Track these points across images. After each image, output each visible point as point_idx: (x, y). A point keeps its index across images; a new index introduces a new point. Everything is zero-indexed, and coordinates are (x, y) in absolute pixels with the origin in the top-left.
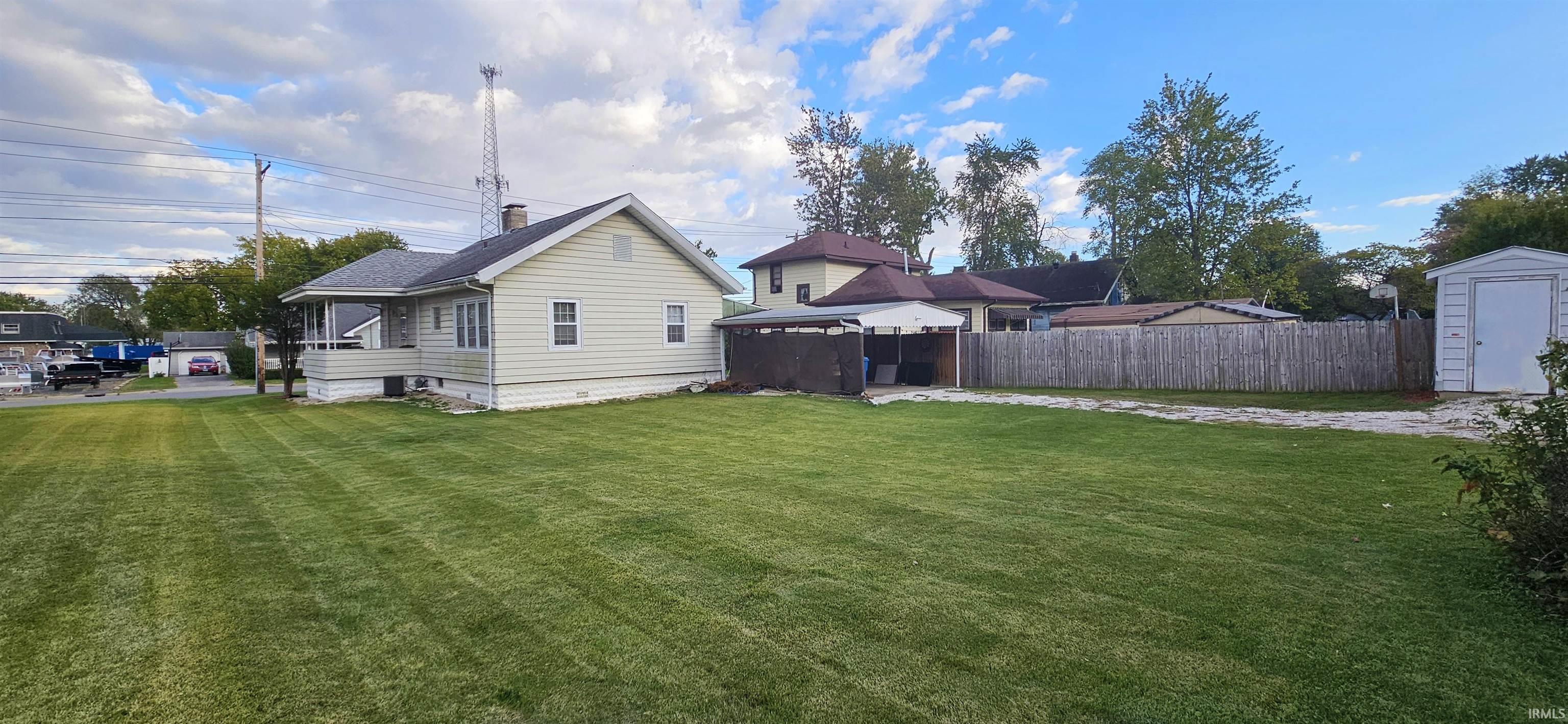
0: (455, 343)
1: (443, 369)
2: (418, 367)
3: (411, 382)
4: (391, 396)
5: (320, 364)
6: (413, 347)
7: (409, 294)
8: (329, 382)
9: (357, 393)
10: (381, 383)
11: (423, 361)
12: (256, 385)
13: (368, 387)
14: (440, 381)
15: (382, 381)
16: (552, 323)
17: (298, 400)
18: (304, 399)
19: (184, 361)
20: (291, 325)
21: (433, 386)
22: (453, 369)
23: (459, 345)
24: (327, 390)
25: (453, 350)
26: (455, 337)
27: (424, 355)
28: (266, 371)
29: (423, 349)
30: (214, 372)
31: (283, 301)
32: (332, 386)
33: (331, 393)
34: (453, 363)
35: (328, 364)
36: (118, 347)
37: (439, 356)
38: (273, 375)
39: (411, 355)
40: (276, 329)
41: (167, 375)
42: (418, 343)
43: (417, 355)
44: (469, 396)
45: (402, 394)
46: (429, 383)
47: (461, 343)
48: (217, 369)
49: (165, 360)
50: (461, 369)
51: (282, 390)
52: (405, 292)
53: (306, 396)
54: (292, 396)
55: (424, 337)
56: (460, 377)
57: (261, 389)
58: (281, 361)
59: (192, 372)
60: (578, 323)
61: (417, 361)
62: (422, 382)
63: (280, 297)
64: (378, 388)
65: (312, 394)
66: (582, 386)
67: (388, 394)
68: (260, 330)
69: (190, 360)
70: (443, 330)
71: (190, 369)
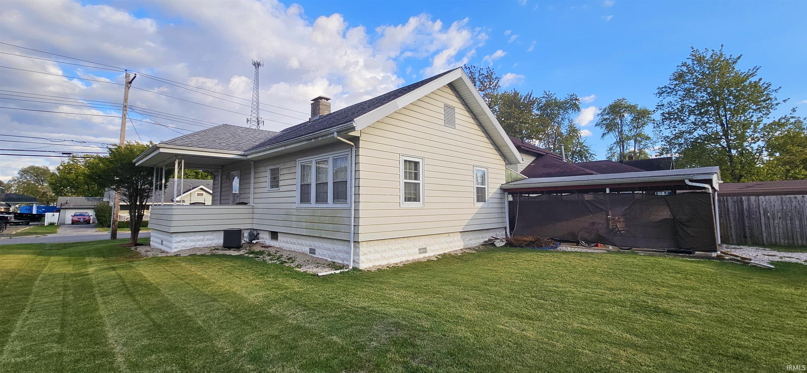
0: (298, 199)
1: (280, 223)
2: (250, 221)
3: (246, 234)
4: (229, 248)
5: (164, 217)
6: (246, 204)
7: (249, 157)
8: (174, 235)
9: (199, 244)
10: (222, 235)
11: (256, 216)
12: (111, 231)
13: (208, 239)
14: (274, 235)
15: (222, 233)
16: (403, 181)
17: (142, 250)
18: (147, 248)
19: (69, 215)
20: (141, 186)
21: (265, 239)
22: (294, 225)
23: (302, 201)
24: (171, 242)
25: (294, 206)
26: (297, 194)
27: (256, 211)
28: (119, 222)
29: (256, 206)
30: (87, 222)
31: (137, 165)
32: (176, 238)
33: (174, 245)
34: (294, 218)
35: (175, 218)
36: (33, 206)
37: (275, 211)
38: (123, 225)
39: (244, 211)
40: (128, 188)
41: (56, 224)
42: (251, 200)
43: (251, 211)
44: (312, 251)
45: (239, 247)
46: (261, 236)
47: (305, 198)
48: (89, 220)
49: (57, 214)
50: (304, 224)
51: (129, 236)
52: (246, 156)
53: (149, 245)
54: (137, 245)
55: (257, 196)
56: (304, 232)
57: (114, 235)
58: (130, 213)
59: (74, 222)
60: (420, 182)
61: (251, 216)
62: (254, 235)
63: (134, 161)
64: (219, 240)
65: (155, 243)
66: (421, 243)
67: (228, 245)
68: (114, 189)
69: (73, 215)
70: (281, 189)
71: (72, 220)
